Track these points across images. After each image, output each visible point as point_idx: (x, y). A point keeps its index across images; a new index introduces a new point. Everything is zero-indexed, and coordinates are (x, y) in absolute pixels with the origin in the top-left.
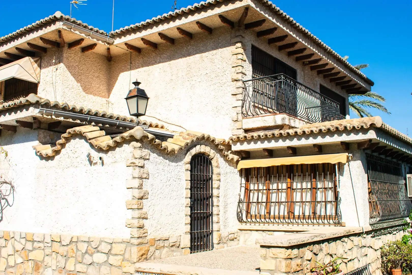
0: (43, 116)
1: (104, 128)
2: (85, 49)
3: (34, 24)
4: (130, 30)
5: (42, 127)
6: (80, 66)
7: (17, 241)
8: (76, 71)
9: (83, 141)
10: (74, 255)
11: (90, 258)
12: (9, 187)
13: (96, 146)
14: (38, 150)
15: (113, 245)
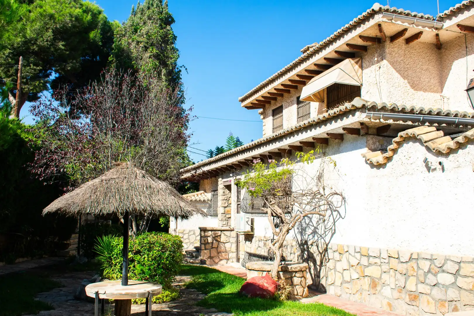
0: (370, 120)
1: (440, 128)
2: (409, 41)
3: (351, 23)
4: (462, 7)
5: (370, 133)
6: (405, 60)
7: (351, 255)
8: (401, 67)
9: (418, 144)
10: (415, 274)
11: (434, 278)
12: (340, 198)
13: (434, 149)
14: (368, 158)
15: (462, 264)
